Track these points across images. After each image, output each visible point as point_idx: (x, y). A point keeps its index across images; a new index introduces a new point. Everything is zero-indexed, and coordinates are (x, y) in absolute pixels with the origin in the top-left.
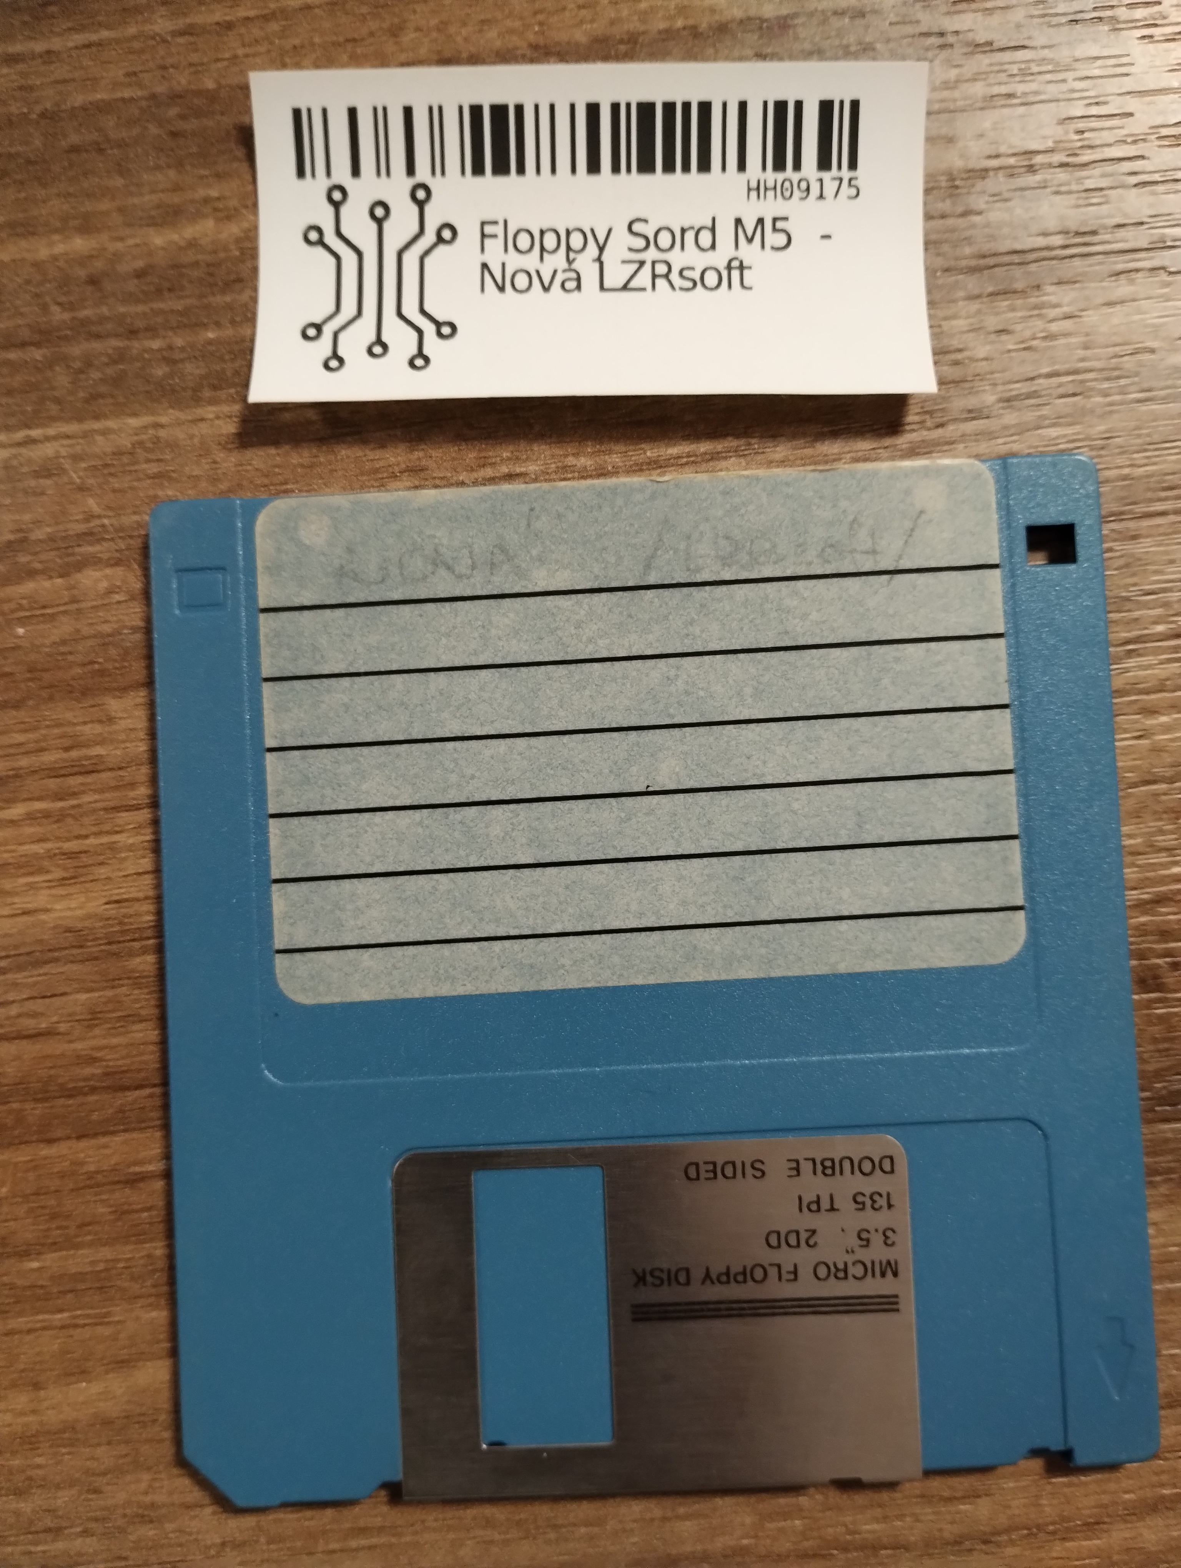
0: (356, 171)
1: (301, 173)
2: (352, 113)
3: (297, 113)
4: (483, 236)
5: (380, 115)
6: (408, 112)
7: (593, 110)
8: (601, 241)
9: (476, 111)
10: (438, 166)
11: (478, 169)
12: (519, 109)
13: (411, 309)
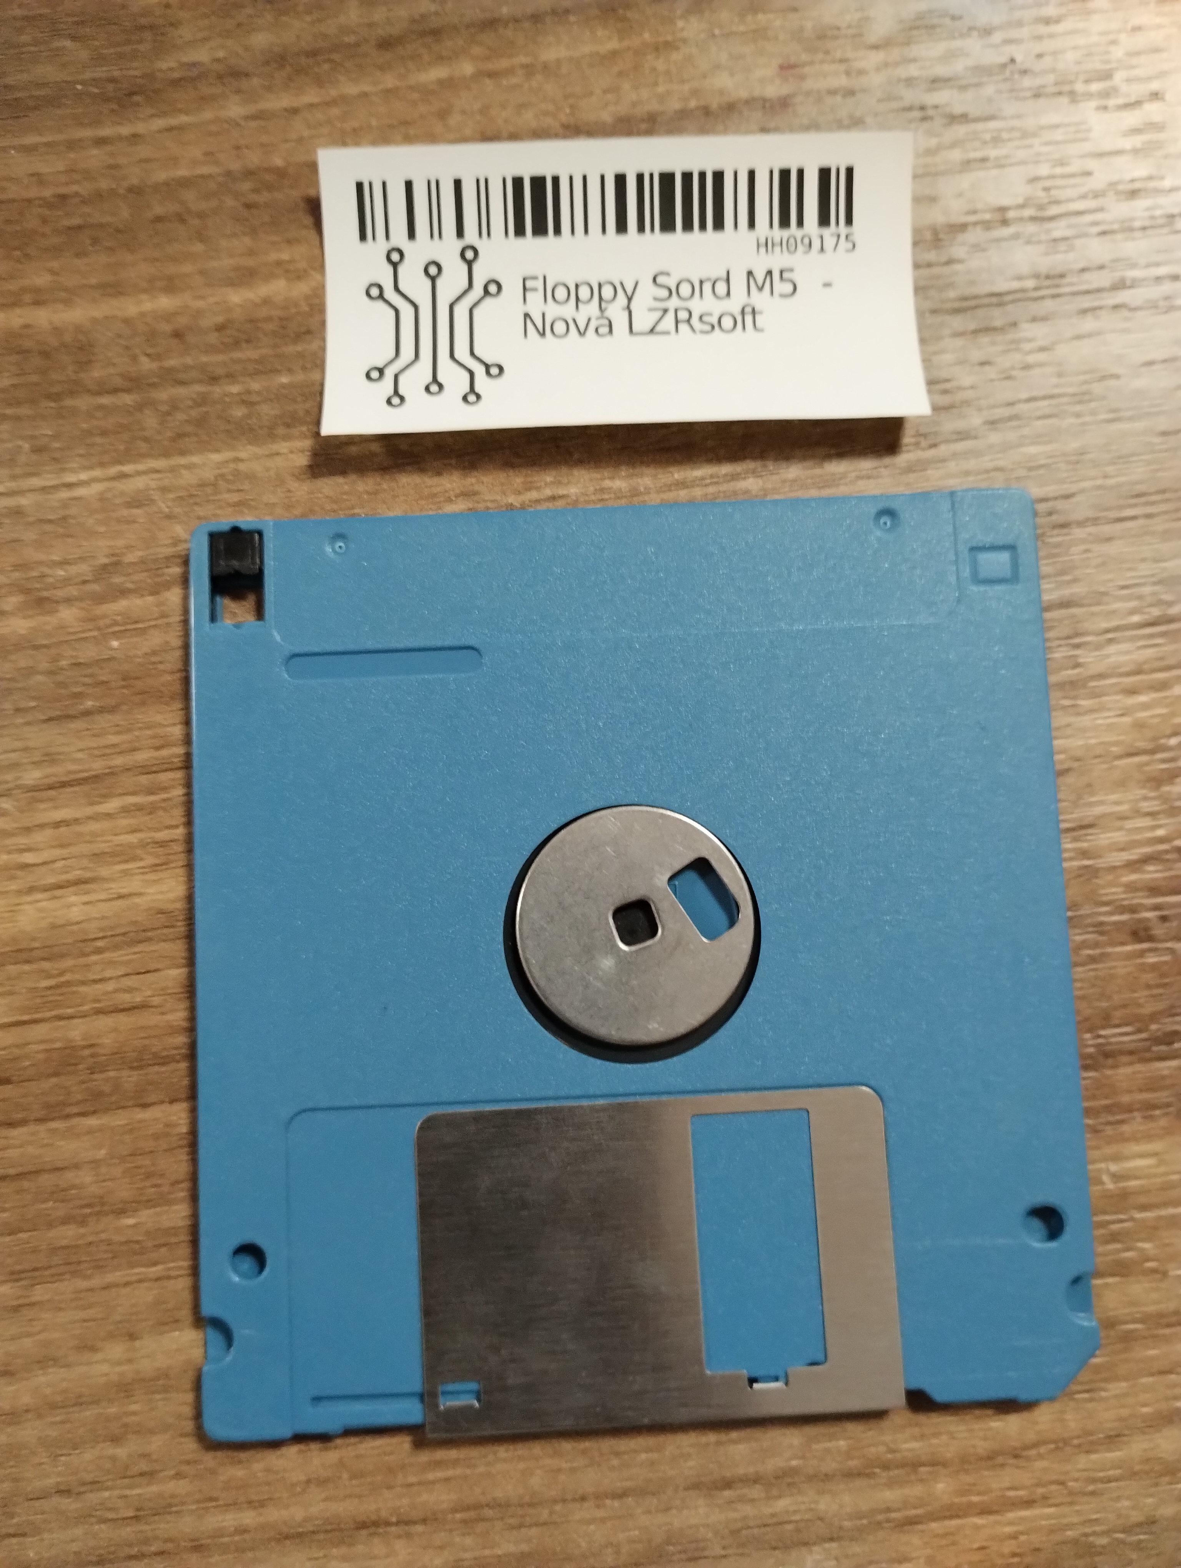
0: (412, 234)
1: (363, 237)
2: (409, 185)
3: (360, 186)
4: (525, 289)
5: (434, 187)
6: (458, 184)
7: (621, 180)
8: (629, 293)
9: (518, 182)
10: (485, 228)
11: (520, 231)
12: (556, 180)
13: (462, 352)
